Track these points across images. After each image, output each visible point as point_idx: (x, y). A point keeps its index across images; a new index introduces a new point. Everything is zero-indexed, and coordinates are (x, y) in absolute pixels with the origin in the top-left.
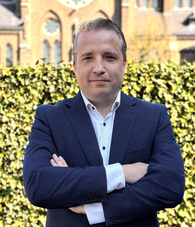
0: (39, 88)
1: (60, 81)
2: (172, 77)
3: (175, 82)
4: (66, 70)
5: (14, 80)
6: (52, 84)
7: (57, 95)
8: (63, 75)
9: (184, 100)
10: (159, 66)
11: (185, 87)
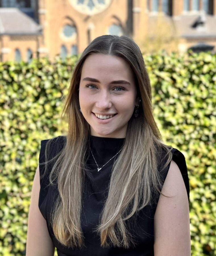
0: (33, 84)
1: (56, 76)
2: (177, 69)
3: (180, 75)
4: (64, 64)
5: (6, 76)
6: (48, 79)
7: (54, 91)
8: (60, 70)
9: (189, 94)
10: (163, 58)
11: (191, 81)
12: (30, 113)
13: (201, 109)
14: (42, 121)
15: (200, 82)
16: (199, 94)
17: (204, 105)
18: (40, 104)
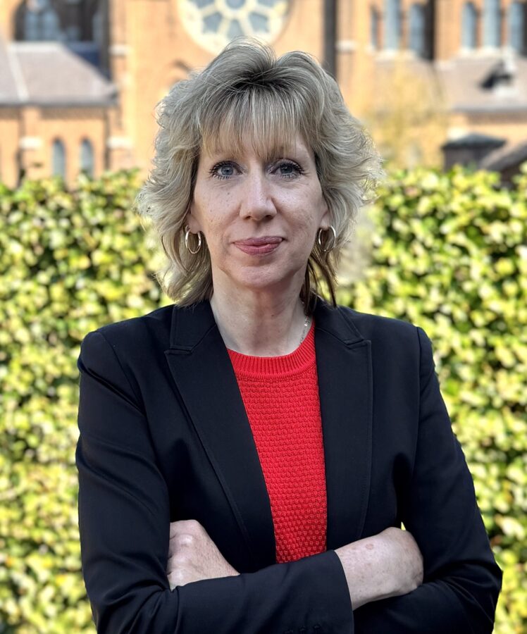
0: (25, 238)
1: (77, 220)
4: (96, 193)
6: (58, 227)
7: (72, 253)
8: (86, 205)
9: (386, 264)
11: (391, 232)
12: (17, 305)
13: (416, 298)
14: (44, 323)
15: (412, 237)
16: (410, 265)
17: (421, 290)
18: (40, 284)
